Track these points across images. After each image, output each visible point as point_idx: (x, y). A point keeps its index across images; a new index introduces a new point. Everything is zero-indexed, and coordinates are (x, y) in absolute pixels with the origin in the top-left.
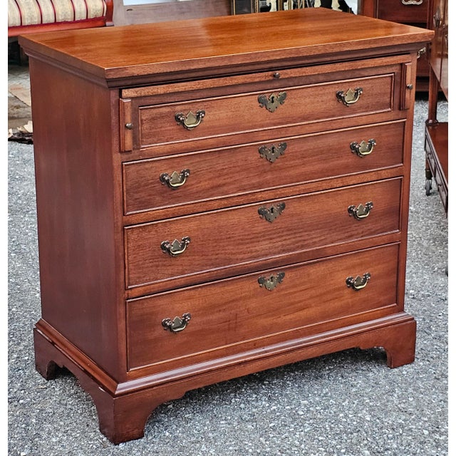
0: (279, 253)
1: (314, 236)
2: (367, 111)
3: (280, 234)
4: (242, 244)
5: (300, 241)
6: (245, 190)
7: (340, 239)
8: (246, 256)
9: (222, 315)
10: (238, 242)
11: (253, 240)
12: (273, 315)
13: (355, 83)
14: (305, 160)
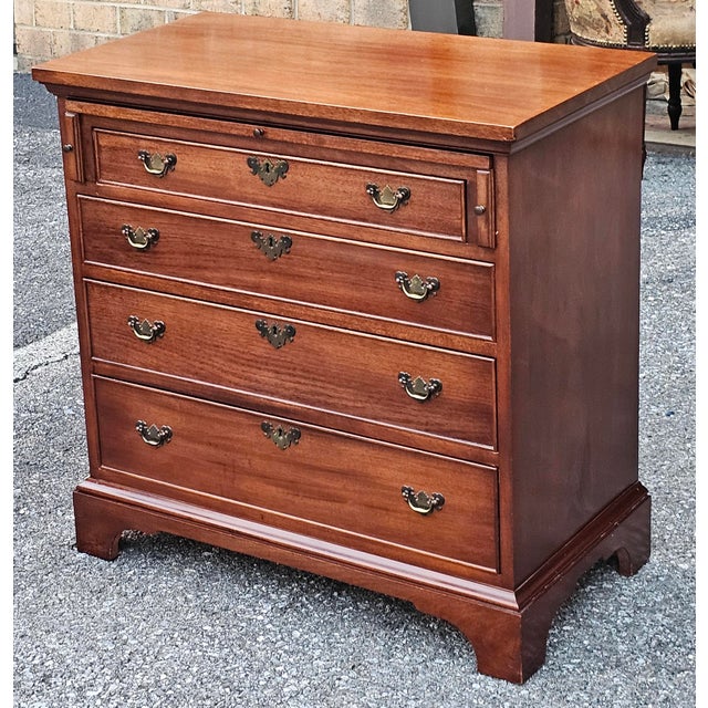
0: (291, 399)
1: (344, 395)
2: (421, 230)
3: (290, 371)
4: (236, 362)
5: (322, 394)
6: (235, 286)
7: (388, 419)
8: (242, 382)
9: (212, 451)
10: (231, 357)
11: (250, 363)
12: (287, 488)
13: (399, 179)
14: (322, 273)
